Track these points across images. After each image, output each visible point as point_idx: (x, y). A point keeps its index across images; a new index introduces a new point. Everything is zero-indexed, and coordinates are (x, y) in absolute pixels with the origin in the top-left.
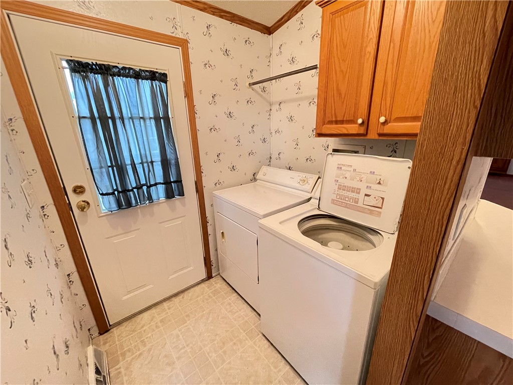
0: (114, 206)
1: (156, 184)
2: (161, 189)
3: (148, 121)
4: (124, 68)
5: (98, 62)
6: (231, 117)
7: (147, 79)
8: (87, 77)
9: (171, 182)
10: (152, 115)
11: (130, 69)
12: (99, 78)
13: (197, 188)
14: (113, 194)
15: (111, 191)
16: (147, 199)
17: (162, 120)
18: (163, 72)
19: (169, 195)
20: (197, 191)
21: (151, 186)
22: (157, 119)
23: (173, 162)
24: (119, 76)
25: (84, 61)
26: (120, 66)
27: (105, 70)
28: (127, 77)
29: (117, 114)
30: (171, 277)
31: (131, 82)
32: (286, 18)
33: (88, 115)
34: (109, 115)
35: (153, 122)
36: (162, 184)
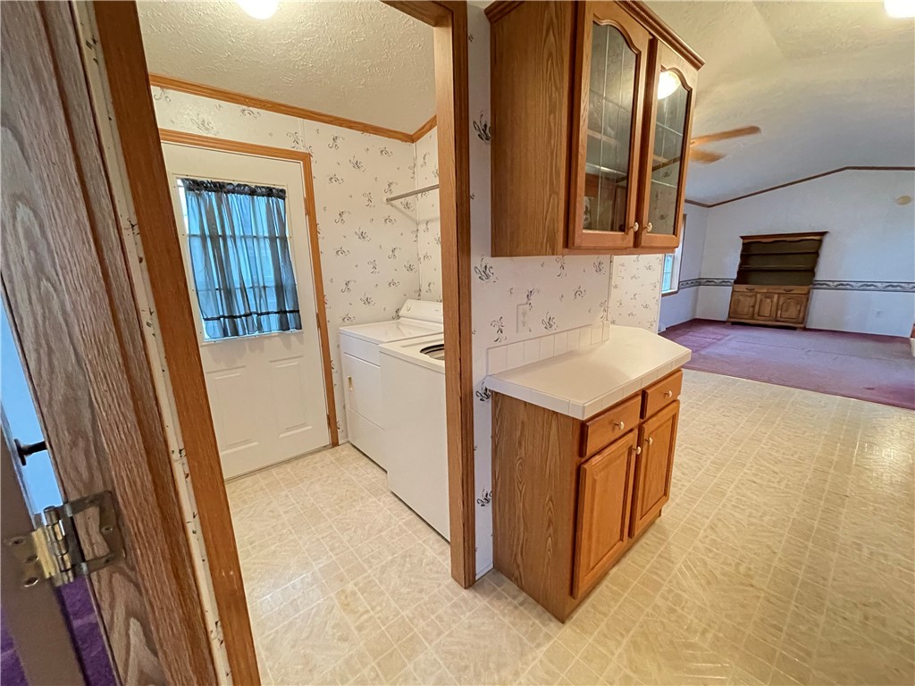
0: (219, 333)
1: (268, 313)
2: (274, 319)
3: (262, 241)
4: (239, 185)
5: (213, 180)
6: (364, 238)
7: (263, 196)
8: (200, 195)
9: (285, 312)
10: (267, 234)
11: (245, 185)
12: (213, 195)
13: (318, 321)
14: (218, 319)
15: (215, 316)
16: (256, 329)
17: (278, 240)
18: (281, 188)
19: (284, 326)
20: (319, 326)
21: (262, 314)
22: (273, 239)
23: (289, 288)
24: (233, 193)
25: (199, 179)
26: (235, 183)
27: (219, 188)
28: (241, 194)
29: (228, 232)
30: (282, 436)
31: (245, 199)
32: (427, 127)
33: (198, 233)
34: (220, 233)
35: (267, 241)
36: (276, 313)
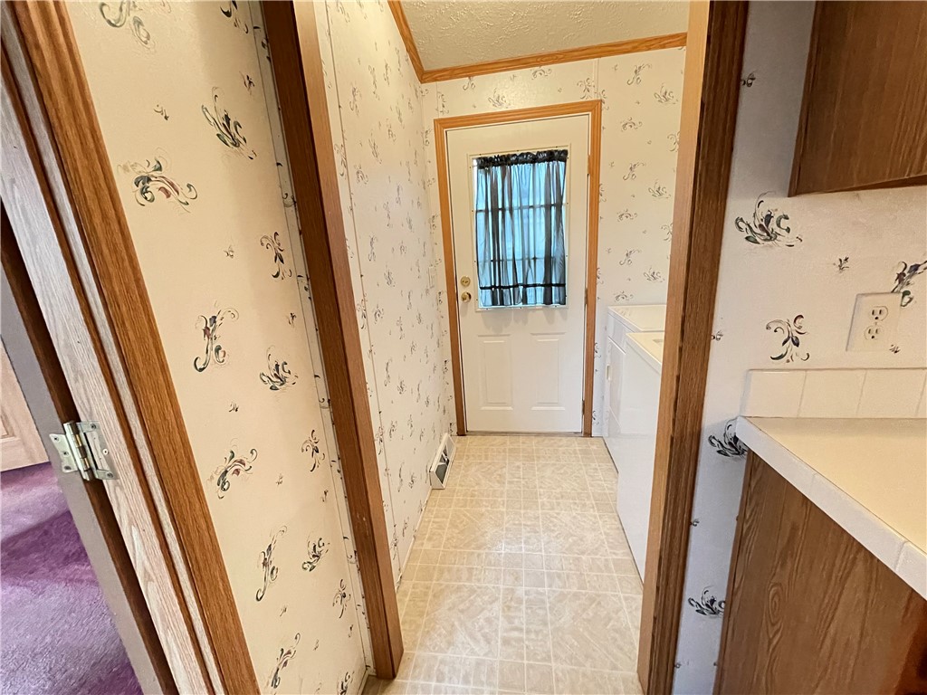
0: (489, 301)
1: (535, 285)
2: (540, 290)
3: (538, 210)
4: (522, 155)
5: (500, 155)
6: (660, 195)
7: (544, 161)
8: (489, 171)
9: (552, 285)
10: (543, 203)
11: (528, 153)
12: (499, 169)
13: (586, 298)
14: (490, 288)
15: (489, 285)
16: (520, 300)
17: (553, 208)
18: (561, 149)
19: (548, 301)
20: (587, 302)
21: (528, 286)
22: (548, 207)
23: (558, 260)
24: (516, 164)
25: (488, 156)
26: (518, 153)
27: (505, 161)
28: (523, 163)
29: (507, 205)
30: (534, 408)
31: (528, 166)
33: (484, 208)
34: (500, 206)
35: (543, 209)
36: (542, 285)
